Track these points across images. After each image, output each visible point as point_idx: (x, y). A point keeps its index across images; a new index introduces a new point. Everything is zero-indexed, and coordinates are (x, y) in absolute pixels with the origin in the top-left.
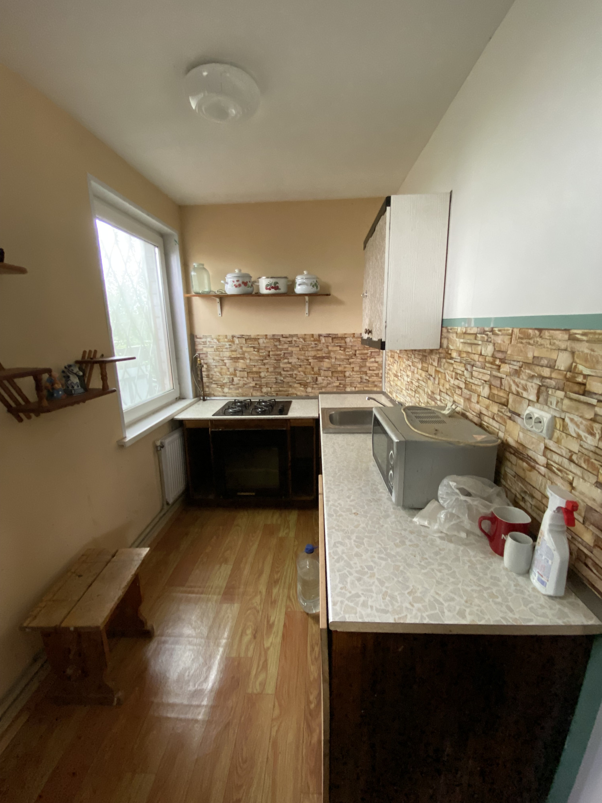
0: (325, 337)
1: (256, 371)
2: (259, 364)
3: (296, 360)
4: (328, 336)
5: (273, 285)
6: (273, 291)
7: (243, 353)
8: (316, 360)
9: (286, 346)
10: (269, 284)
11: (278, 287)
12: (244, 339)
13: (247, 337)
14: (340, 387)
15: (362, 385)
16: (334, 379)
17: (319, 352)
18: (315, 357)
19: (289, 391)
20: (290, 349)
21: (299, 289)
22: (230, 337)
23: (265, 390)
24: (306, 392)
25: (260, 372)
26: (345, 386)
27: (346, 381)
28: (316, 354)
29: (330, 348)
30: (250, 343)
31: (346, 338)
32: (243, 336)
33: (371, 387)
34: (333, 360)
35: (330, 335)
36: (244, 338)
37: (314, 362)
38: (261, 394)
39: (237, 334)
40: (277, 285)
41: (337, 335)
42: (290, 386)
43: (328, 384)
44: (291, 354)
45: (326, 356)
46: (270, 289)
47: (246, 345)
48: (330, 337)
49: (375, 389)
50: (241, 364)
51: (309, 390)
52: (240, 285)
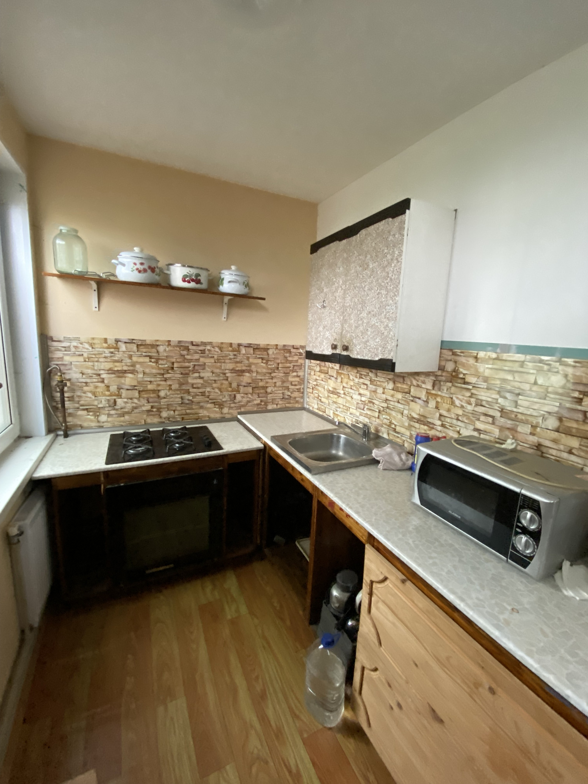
0: (245, 347)
1: (152, 389)
2: (158, 379)
3: (210, 374)
4: (249, 346)
5: (193, 277)
6: (192, 285)
7: (133, 365)
8: (235, 374)
9: (196, 356)
10: (188, 274)
11: (200, 280)
12: (135, 345)
13: (140, 342)
14: (261, 404)
15: (285, 401)
16: (255, 396)
17: (238, 365)
18: (233, 371)
19: (199, 414)
20: (202, 360)
21: (226, 287)
22: (111, 342)
23: (164, 414)
24: (222, 413)
25: (159, 391)
26: (266, 404)
27: (268, 398)
28: (234, 366)
29: (251, 360)
30: (144, 350)
31: (268, 349)
32: (134, 341)
33: (293, 403)
34: (254, 374)
35: (251, 345)
36: (134, 343)
37: (232, 376)
38: (160, 420)
39: (125, 337)
40: (199, 278)
41: (259, 345)
42: (202, 407)
43: (249, 402)
44: (204, 366)
45: (246, 370)
46: (189, 282)
47: (137, 353)
48: (252, 347)
49: (297, 405)
50: (129, 380)
51: (225, 410)
52: (145, 271)
